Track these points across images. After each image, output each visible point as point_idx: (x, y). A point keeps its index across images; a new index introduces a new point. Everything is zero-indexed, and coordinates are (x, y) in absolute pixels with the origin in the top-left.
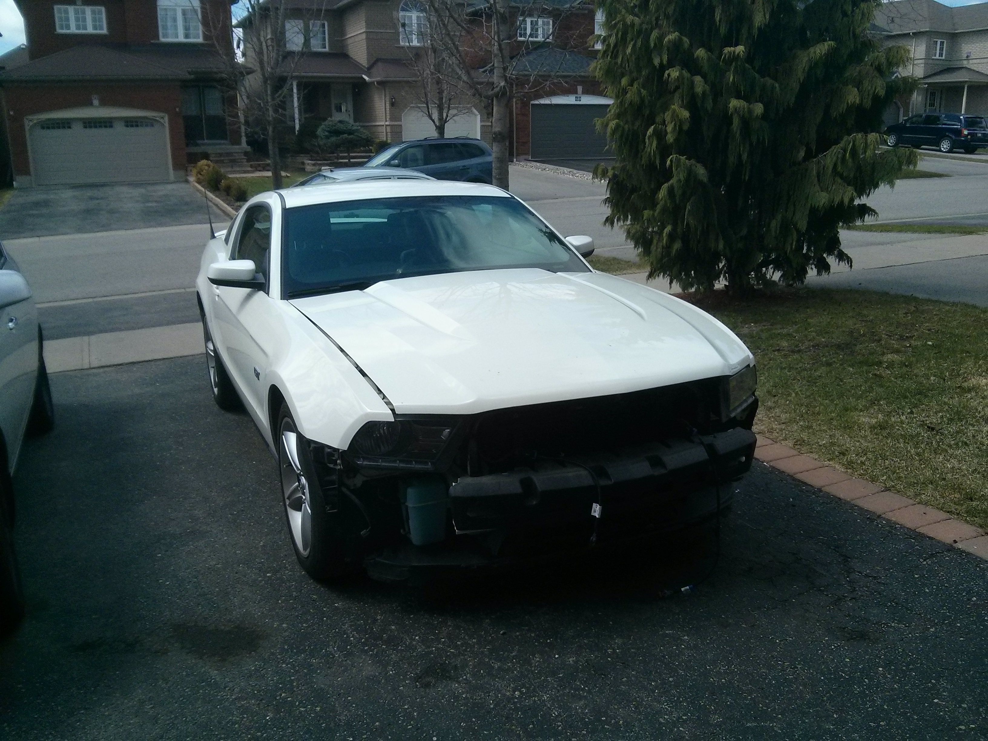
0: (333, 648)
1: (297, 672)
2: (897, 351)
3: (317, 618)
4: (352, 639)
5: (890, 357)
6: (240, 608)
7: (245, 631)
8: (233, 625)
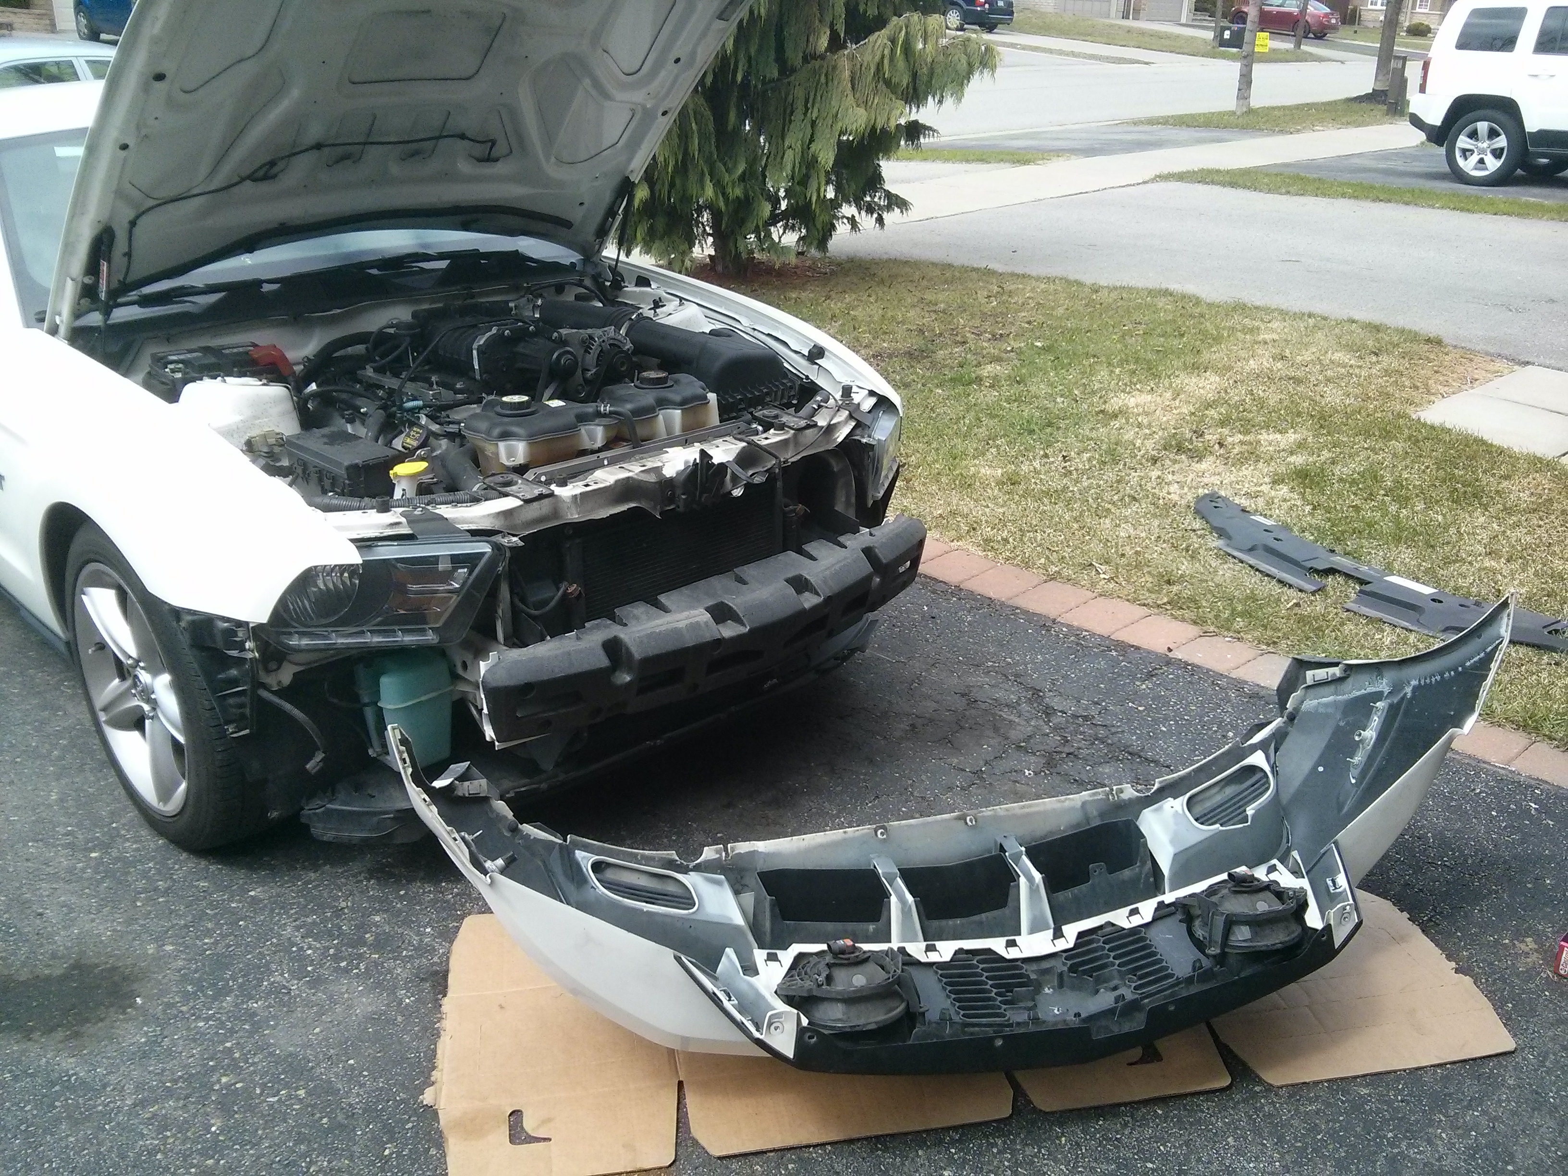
0: (282, 974)
1: (232, 1031)
2: (998, 360)
3: (226, 923)
4: (309, 952)
5: (989, 369)
6: (64, 928)
7: (96, 971)
8: (65, 963)
